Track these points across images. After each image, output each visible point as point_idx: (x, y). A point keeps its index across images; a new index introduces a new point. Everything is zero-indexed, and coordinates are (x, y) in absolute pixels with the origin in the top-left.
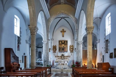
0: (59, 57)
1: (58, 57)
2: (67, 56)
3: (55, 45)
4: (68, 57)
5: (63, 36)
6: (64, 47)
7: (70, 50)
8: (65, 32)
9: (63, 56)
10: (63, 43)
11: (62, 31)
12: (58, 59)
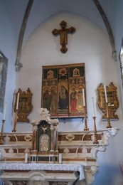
0: (22, 139)
1: (18, 144)
2: (78, 137)
3: (24, 89)
4: (88, 138)
5: (64, 50)
6: (67, 93)
7: (102, 108)
8: (72, 30)
9: (49, 132)
10: (63, 78)
11: (59, 28)
12: (11, 155)
